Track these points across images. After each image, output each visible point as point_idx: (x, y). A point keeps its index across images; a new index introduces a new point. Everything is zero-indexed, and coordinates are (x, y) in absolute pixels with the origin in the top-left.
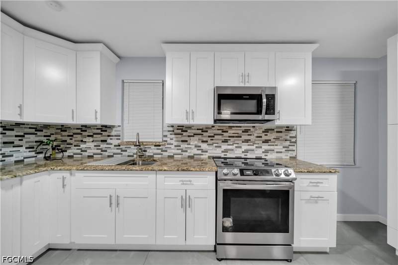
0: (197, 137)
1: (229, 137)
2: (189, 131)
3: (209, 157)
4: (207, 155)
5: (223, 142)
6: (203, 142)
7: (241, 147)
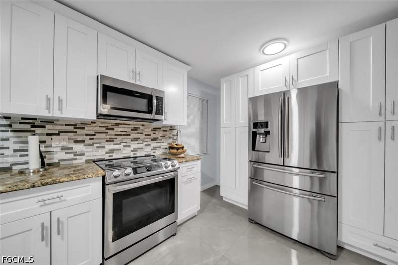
0: (66, 136)
1: (116, 135)
2: (48, 127)
3: (87, 161)
4: (84, 158)
5: (107, 141)
6: (76, 142)
7: (130, 146)
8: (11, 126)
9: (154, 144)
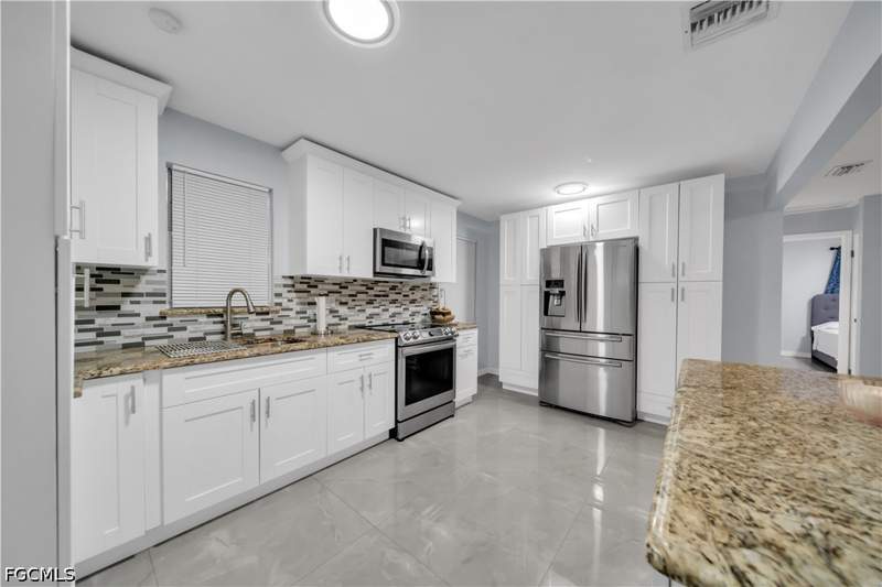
0: (333, 297)
1: (376, 296)
2: (320, 286)
3: (350, 327)
4: (348, 323)
5: (368, 303)
6: (341, 303)
7: (388, 310)
8: (293, 286)
9: (412, 308)
